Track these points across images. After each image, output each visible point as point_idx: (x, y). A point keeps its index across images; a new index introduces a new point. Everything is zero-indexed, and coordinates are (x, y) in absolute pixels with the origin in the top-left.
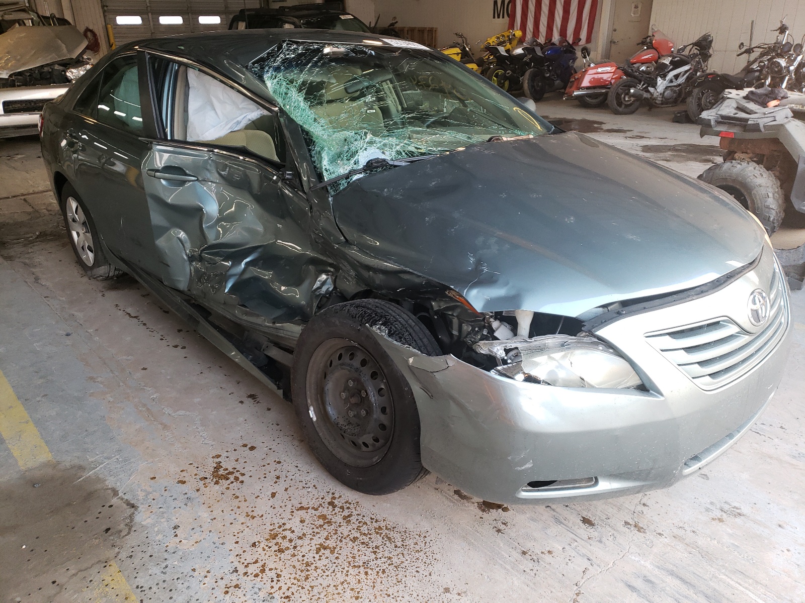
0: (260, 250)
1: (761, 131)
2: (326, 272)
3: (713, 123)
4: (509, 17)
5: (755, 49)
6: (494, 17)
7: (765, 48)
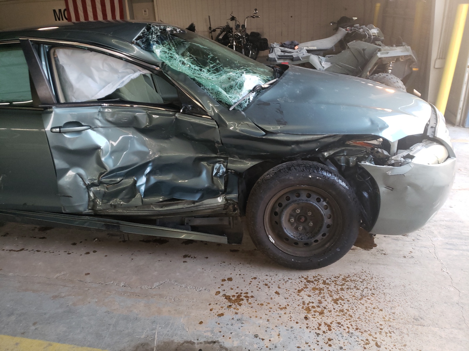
0: (150, 164)
1: (300, 60)
2: (219, 162)
3: (277, 59)
4: (67, 20)
5: (216, 30)
6: (56, 20)
7: (221, 29)
